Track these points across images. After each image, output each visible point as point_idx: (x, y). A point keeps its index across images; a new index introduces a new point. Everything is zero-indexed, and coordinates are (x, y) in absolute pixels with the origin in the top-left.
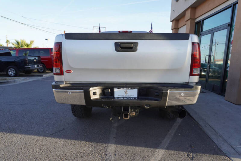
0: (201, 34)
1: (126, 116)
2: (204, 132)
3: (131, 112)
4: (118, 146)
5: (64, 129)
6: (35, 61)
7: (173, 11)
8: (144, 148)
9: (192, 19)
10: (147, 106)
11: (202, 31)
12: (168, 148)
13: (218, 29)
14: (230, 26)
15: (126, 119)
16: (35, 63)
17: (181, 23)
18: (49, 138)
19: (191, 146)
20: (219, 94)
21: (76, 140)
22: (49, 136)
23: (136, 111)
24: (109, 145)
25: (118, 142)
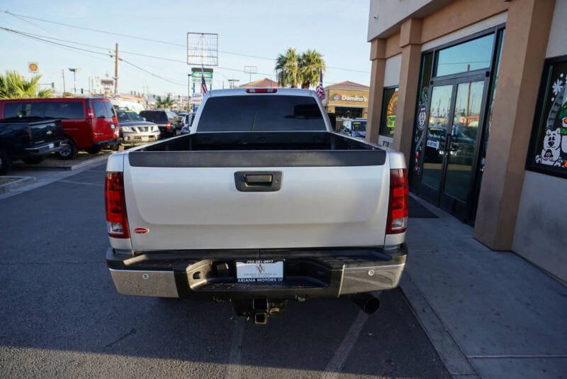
0: (432, 83)
1: (261, 318)
2: (419, 326)
3: (271, 307)
4: (246, 367)
5: (133, 331)
6: (49, 133)
7: (374, 18)
8: (297, 371)
9: (415, 44)
10: (302, 297)
11: (434, 74)
12: (345, 369)
13: (468, 77)
14: (491, 74)
15: (262, 323)
16: (49, 139)
17: (392, 47)
18: (105, 356)
19: (389, 361)
21: (161, 358)
22: (104, 351)
23: (281, 304)
24: (230, 367)
25: (247, 360)
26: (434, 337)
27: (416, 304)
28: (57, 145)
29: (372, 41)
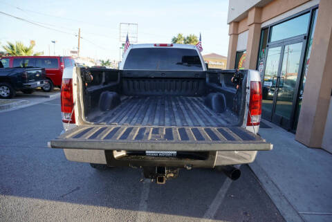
0: (268, 46)
1: (161, 180)
2: (264, 192)
3: (168, 173)
4: (150, 214)
5: (78, 188)
6: (38, 75)
7: (231, 10)
8: (184, 218)
9: (257, 23)
10: (189, 166)
11: (269, 41)
12: (216, 218)
14: (307, 38)
15: (161, 183)
16: (37, 79)
17: (242, 27)
19: (246, 213)
20: (289, 131)
21: (95, 205)
22: (58, 200)
23: (175, 171)
24: (139, 213)
25: (151, 209)
26: (275, 199)
27: (262, 178)
28: (42, 83)
29: (230, 24)
